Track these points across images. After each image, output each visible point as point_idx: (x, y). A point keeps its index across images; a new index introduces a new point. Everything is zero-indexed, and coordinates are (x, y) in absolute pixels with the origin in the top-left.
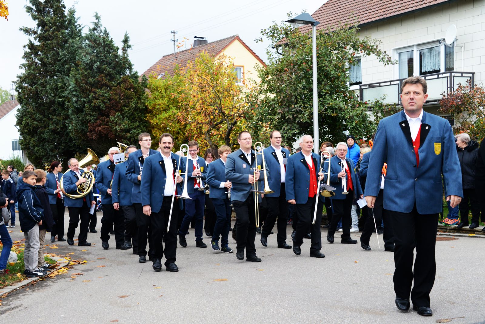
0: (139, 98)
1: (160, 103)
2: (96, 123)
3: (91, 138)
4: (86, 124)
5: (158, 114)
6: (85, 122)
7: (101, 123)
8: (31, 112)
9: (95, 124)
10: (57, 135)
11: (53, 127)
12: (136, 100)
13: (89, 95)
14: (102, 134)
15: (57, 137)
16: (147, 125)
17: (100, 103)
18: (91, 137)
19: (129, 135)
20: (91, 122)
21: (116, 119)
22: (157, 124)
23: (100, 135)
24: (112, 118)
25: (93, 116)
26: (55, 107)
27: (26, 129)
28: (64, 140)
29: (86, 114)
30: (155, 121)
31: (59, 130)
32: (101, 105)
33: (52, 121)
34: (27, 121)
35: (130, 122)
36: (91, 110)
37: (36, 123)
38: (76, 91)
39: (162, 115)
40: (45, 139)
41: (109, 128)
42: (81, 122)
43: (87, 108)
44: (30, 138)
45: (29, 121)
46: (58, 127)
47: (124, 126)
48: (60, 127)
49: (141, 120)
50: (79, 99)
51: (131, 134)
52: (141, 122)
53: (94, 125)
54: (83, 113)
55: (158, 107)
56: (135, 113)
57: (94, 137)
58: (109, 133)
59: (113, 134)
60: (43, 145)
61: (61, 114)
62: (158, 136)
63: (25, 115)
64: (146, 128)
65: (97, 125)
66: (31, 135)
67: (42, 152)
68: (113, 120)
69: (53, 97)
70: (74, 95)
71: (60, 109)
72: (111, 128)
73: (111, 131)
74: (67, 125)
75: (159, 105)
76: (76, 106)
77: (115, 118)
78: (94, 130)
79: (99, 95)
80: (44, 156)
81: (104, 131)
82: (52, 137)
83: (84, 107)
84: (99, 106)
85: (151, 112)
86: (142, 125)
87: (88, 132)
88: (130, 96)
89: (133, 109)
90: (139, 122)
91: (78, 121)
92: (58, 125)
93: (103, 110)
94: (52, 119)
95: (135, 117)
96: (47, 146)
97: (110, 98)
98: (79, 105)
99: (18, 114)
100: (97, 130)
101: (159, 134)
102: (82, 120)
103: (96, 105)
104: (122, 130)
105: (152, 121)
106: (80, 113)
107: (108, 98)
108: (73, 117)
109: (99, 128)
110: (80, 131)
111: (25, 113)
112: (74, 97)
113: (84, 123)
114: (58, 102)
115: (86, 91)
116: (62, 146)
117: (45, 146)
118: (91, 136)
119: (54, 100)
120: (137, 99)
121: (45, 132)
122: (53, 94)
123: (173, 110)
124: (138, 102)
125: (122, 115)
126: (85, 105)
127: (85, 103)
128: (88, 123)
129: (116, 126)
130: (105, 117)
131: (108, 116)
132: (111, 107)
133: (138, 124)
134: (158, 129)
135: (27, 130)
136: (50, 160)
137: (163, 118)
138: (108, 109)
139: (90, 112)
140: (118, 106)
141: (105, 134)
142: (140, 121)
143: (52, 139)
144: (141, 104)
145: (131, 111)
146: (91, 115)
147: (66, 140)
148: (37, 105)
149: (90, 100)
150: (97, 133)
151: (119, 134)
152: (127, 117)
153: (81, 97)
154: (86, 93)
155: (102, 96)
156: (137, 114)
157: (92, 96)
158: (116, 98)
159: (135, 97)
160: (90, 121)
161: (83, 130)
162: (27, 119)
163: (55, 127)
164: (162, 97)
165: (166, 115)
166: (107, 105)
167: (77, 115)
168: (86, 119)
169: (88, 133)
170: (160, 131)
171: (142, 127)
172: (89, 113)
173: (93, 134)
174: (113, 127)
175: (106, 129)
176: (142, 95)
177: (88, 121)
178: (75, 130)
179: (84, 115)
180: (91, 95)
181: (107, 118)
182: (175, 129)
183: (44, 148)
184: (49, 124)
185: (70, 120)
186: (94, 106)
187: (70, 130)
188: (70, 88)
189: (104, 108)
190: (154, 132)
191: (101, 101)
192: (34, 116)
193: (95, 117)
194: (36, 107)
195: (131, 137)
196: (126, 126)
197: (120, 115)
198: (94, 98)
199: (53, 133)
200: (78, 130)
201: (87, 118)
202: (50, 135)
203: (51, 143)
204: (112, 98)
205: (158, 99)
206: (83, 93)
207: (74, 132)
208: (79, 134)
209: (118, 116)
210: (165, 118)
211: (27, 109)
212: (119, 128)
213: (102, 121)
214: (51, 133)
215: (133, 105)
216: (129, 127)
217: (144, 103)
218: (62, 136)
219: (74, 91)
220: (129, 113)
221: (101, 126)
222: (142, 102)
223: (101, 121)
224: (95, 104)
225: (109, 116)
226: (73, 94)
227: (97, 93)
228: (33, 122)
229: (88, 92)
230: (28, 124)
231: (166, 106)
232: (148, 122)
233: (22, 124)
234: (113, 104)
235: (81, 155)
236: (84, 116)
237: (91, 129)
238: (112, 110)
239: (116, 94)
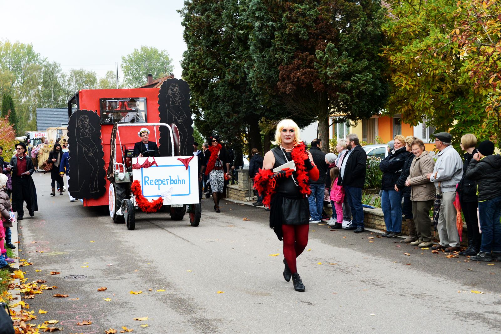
0: (370, 17)
1: (410, 23)
2: (292, 63)
3: (282, 92)
4: (276, 68)
5: (405, 45)
6: (274, 63)
7: (300, 64)
8: (200, 55)
9: (291, 66)
10: (236, 90)
11: (229, 77)
12: (364, 20)
13: (281, 16)
14: (302, 84)
15: (236, 94)
16: (383, 65)
17: (299, 27)
18: (283, 90)
19: (350, 84)
20: (282, 64)
21: (327, 56)
22: (402, 63)
23: (298, 84)
24: (318, 54)
25: (286, 52)
26: (233, 46)
27: (192, 82)
28: (247, 98)
29: (276, 50)
30: (399, 59)
31: (238, 82)
32: (300, 32)
33: (229, 68)
34: (194, 70)
35: (351, 60)
36: (284, 42)
37: (206, 71)
38: (260, 9)
39: (413, 45)
40: (218, 97)
41: (313, 73)
42: (268, 64)
43: (277, 39)
44: (198, 96)
45: (196, 69)
46: (238, 77)
47: (340, 67)
48: (241, 76)
49: (372, 57)
50: (265, 24)
51: (353, 81)
52: (373, 61)
53: (288, 68)
54: (271, 48)
55: (406, 30)
56: (362, 44)
57: (288, 89)
58: (313, 82)
59: (320, 84)
60: (216, 107)
61: (242, 55)
62: (403, 85)
63: (193, 61)
64: (382, 71)
65: (293, 69)
66: (200, 92)
67: (214, 117)
68: (321, 58)
69: (231, 28)
70: (258, 17)
71: (241, 49)
72: (318, 72)
73: (317, 77)
74: (246, 71)
75: (408, 26)
76: (260, 37)
77: (325, 53)
78: (288, 76)
79: (298, 13)
80: (217, 124)
81: (305, 78)
82: (229, 93)
83: (273, 37)
84: (297, 34)
85: (390, 42)
86: (375, 65)
87: (279, 80)
88: (353, 11)
89: (357, 35)
90: (368, 60)
91: (263, 62)
92: (238, 74)
93: (304, 40)
94: (229, 65)
95: (362, 52)
96: (221, 108)
97: (317, 18)
98: (265, 34)
99: (185, 60)
100: (294, 76)
101: (405, 82)
102: (269, 60)
103: (292, 32)
104: (338, 76)
105: (391, 58)
106: (266, 49)
107: (314, 17)
108: (254, 57)
109: (296, 74)
110: (265, 80)
111: (191, 58)
112: (256, 21)
113: (272, 65)
114: (237, 36)
115: (277, 9)
116: (243, 109)
117: (218, 109)
118: (283, 88)
119: (232, 34)
120: (366, 17)
121: (219, 86)
122: (231, 24)
123: (435, 34)
124: (368, 23)
125: (338, 48)
126: (274, 33)
127: (275, 30)
128: (278, 65)
129: (326, 69)
130: (307, 53)
131: (312, 52)
132: (318, 35)
133: (367, 63)
134: (403, 73)
135: (194, 83)
136: (225, 131)
137: (415, 50)
138: (314, 38)
139: (282, 45)
140: (331, 32)
141: (307, 84)
142: (370, 58)
143: (229, 97)
144: (373, 27)
145: (355, 41)
146: (284, 51)
147: (250, 98)
148: (209, 44)
149: (282, 25)
150: (292, 83)
151: (331, 82)
152: (347, 50)
153: (268, 21)
154: (276, 13)
155: (304, 15)
156: (366, 45)
157: (287, 16)
158: (328, 17)
159: (363, 14)
160: (282, 61)
161: (270, 78)
162: (194, 67)
163: (234, 77)
164: (415, 13)
165: (422, 46)
166: (311, 30)
167: (261, 52)
168: (275, 58)
169: (279, 83)
170: (406, 76)
171: (374, 69)
172: (280, 46)
173: (286, 84)
174: (320, 70)
175: (309, 74)
176: (376, 12)
177: (279, 61)
178: (257, 78)
179: (273, 51)
180: (284, 15)
181: (311, 54)
182: (437, 72)
183: (217, 112)
184: (225, 72)
185: (251, 63)
186: (290, 34)
187: (251, 78)
188: (251, 4)
189: (305, 37)
190: (396, 78)
191: (301, 25)
192: (205, 61)
193: (290, 53)
194: (207, 47)
195: (352, 88)
196: (345, 68)
197: (333, 48)
198: (289, 19)
199: (230, 87)
200: (263, 78)
201: (276, 56)
202: (226, 90)
203: (227, 104)
204: (320, 17)
205: (406, 17)
206: (272, 14)
207: (256, 82)
208: (264, 84)
209: (330, 50)
210: (418, 51)
211: (195, 50)
212: (330, 71)
213: (302, 60)
214: (227, 88)
215: (358, 29)
216: (350, 69)
217: (379, 25)
218: (244, 92)
219: (257, 9)
220: (350, 44)
221: (299, 69)
222: (376, 23)
223: (299, 61)
224: (291, 29)
225: (315, 50)
226: (255, 17)
227: (294, 10)
228: (203, 70)
229: (280, 11)
230: (195, 74)
231: (421, 28)
232: (385, 60)
233: (188, 75)
234: (321, 28)
235: (268, 122)
236: (272, 53)
237: (282, 75)
238: (320, 39)
239: (328, 10)
